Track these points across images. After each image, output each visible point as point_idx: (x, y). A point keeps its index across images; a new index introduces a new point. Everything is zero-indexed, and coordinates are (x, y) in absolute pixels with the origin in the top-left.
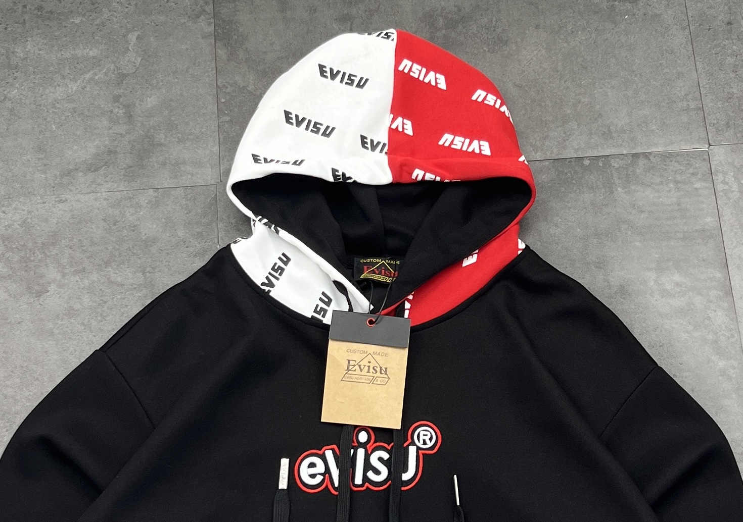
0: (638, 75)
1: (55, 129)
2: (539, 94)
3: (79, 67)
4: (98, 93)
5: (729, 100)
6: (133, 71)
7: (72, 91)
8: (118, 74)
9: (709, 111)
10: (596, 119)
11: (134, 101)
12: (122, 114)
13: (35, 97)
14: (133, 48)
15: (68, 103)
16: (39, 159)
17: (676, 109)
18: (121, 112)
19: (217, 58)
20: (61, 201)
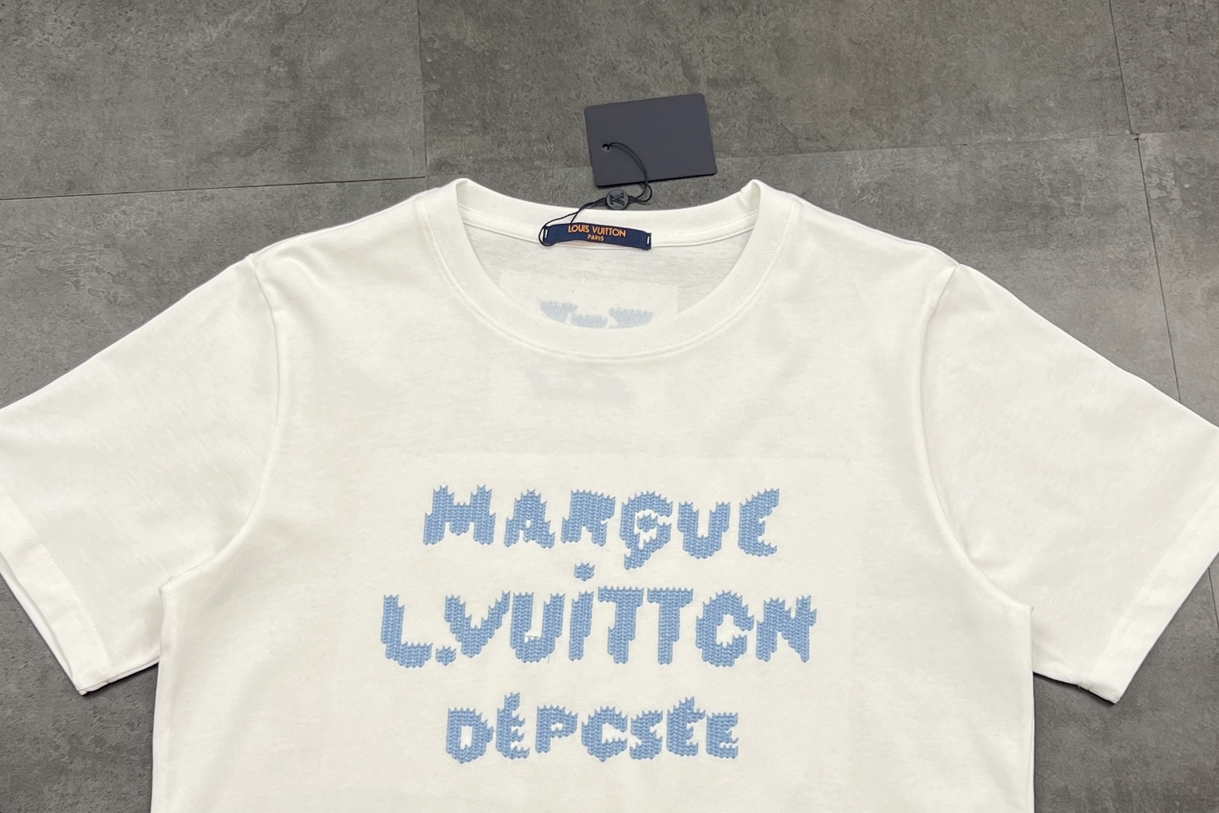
0: (1029, 29)
1: (187, 94)
2: (885, 54)
4: (248, 43)
5: (1160, 70)
7: (211, 39)
8: (278, 14)
9: (1132, 85)
10: (968, 92)
11: (300, 55)
12: (284, 74)
16: (166, 137)
17: (1085, 79)
18: (281, 70)
20: (204, 199)
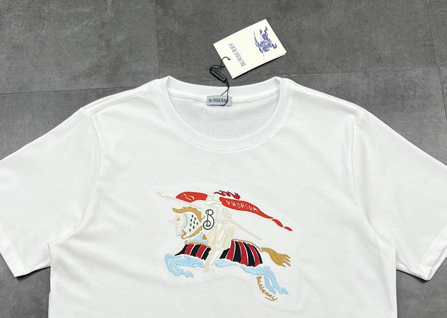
3: (80, 18)
6: (110, 21)
13: (55, 35)
14: (110, 8)
15: (74, 38)
19: (157, 14)
